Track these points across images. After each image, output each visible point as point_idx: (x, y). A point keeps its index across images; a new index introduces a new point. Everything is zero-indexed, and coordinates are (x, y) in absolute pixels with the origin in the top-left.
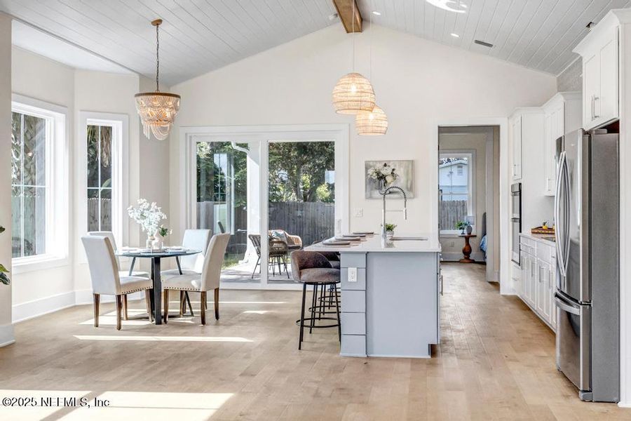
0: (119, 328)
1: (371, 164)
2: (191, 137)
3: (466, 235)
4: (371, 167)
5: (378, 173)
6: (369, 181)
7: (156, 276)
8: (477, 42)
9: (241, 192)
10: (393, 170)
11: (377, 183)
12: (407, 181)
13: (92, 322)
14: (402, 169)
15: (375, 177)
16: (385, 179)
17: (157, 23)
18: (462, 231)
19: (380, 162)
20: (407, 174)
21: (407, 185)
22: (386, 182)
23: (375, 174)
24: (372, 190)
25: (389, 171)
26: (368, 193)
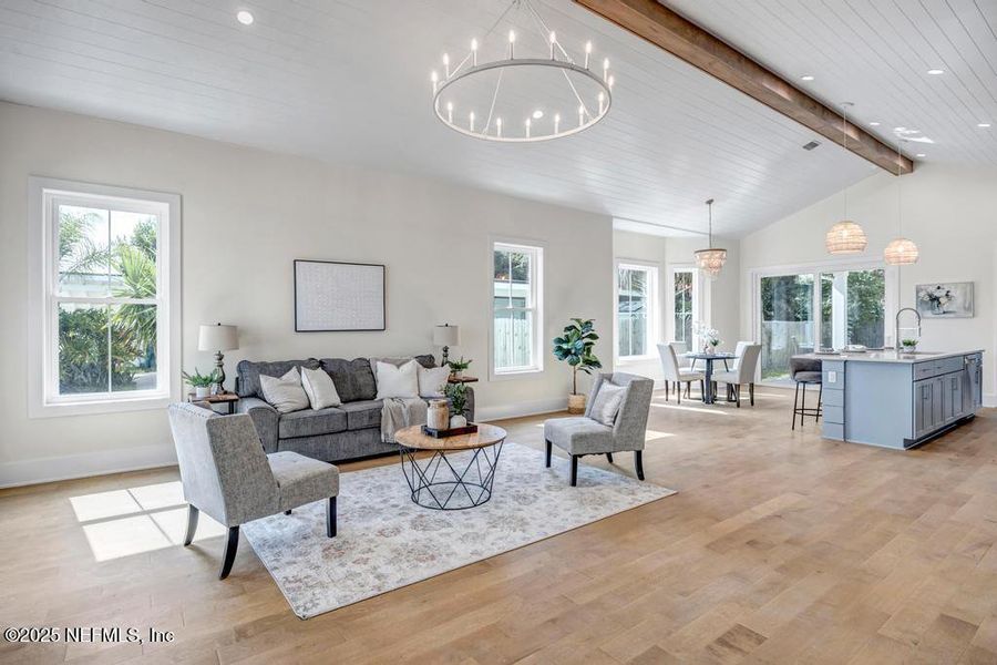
0: (679, 402)
1: (923, 287)
2: (756, 275)
4: (922, 290)
5: (930, 296)
6: (921, 302)
7: (709, 373)
9: (826, 316)
10: (948, 292)
11: (930, 304)
12: (965, 302)
13: (664, 397)
14: (959, 291)
15: (927, 299)
16: (938, 301)
17: (710, 202)
19: (932, 285)
20: (965, 296)
21: (965, 305)
22: (940, 303)
23: (926, 296)
24: (923, 310)
25: (944, 293)
26: (920, 313)
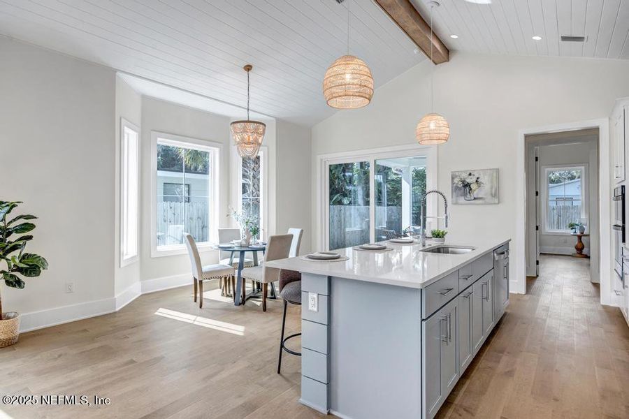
1: (457, 174)
2: (325, 162)
3: (579, 233)
4: (456, 176)
5: (463, 182)
6: (455, 189)
8: (564, 39)
10: (478, 178)
11: (462, 191)
12: (492, 188)
14: (486, 178)
15: (460, 185)
16: (470, 187)
17: (248, 68)
18: (574, 230)
19: (465, 172)
20: (492, 182)
21: (491, 191)
22: (471, 189)
23: (460, 183)
24: (457, 196)
25: (474, 180)
26: (454, 199)
